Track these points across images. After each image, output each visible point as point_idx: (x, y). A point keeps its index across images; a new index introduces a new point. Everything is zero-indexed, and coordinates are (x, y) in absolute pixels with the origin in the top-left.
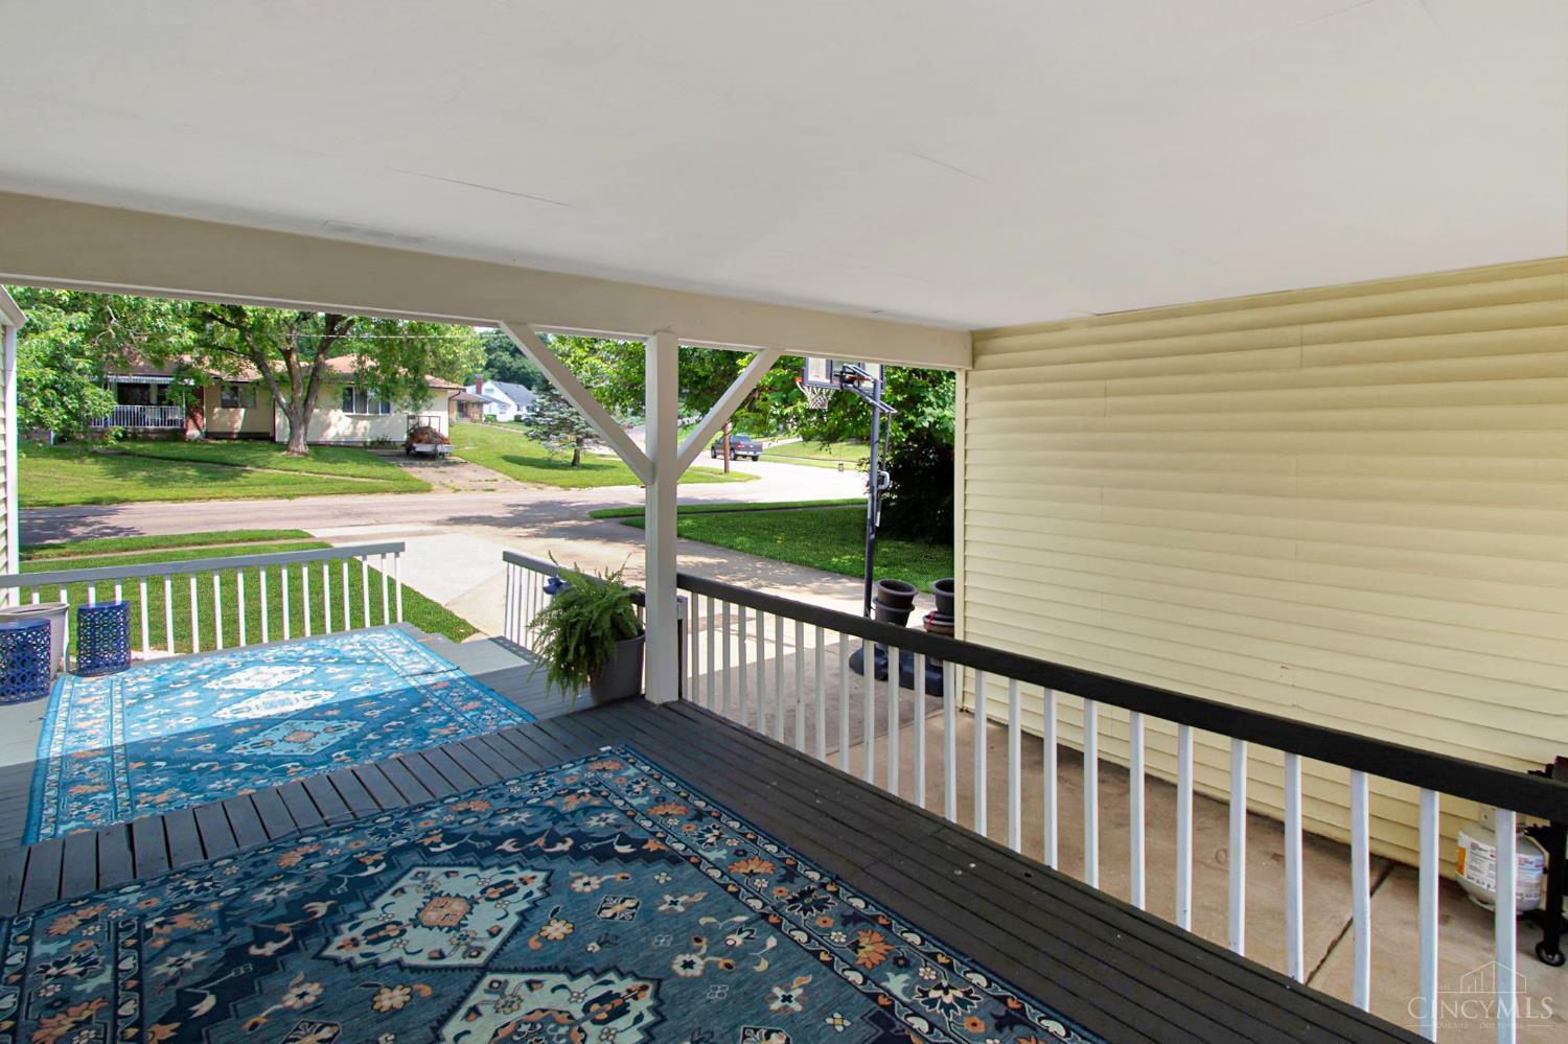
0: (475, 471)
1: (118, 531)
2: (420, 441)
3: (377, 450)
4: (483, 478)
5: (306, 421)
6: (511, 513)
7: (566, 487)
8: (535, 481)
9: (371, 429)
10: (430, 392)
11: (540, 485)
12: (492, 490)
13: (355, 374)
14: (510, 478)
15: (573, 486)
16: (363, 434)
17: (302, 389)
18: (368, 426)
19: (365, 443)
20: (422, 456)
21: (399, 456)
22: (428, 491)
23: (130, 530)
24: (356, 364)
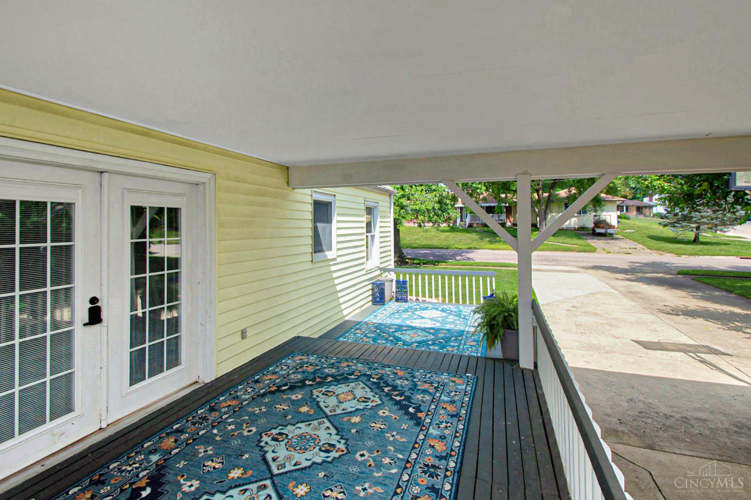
0: (626, 243)
1: (469, 259)
2: (598, 227)
3: (581, 232)
4: (628, 247)
5: (545, 219)
6: (629, 266)
7: (679, 255)
8: (658, 249)
9: (578, 222)
10: (602, 203)
11: (661, 252)
12: (629, 254)
13: (567, 197)
14: (645, 248)
15: (684, 254)
16: (574, 224)
17: (544, 206)
18: (576, 220)
19: (575, 228)
20: (600, 235)
21: (589, 234)
22: (594, 252)
23: (472, 259)
24: (567, 192)
